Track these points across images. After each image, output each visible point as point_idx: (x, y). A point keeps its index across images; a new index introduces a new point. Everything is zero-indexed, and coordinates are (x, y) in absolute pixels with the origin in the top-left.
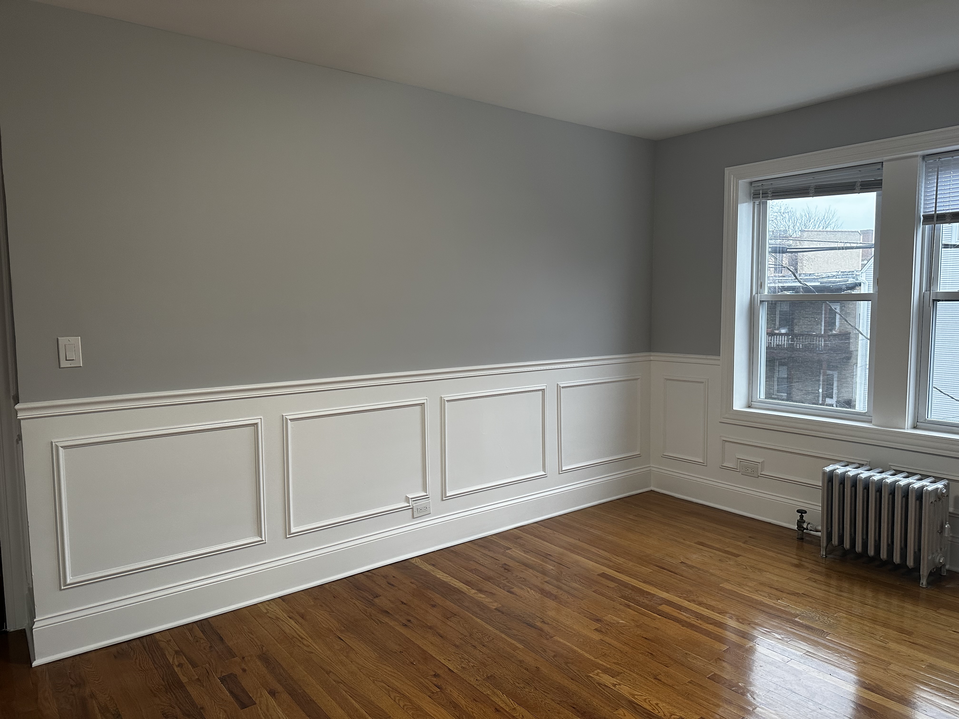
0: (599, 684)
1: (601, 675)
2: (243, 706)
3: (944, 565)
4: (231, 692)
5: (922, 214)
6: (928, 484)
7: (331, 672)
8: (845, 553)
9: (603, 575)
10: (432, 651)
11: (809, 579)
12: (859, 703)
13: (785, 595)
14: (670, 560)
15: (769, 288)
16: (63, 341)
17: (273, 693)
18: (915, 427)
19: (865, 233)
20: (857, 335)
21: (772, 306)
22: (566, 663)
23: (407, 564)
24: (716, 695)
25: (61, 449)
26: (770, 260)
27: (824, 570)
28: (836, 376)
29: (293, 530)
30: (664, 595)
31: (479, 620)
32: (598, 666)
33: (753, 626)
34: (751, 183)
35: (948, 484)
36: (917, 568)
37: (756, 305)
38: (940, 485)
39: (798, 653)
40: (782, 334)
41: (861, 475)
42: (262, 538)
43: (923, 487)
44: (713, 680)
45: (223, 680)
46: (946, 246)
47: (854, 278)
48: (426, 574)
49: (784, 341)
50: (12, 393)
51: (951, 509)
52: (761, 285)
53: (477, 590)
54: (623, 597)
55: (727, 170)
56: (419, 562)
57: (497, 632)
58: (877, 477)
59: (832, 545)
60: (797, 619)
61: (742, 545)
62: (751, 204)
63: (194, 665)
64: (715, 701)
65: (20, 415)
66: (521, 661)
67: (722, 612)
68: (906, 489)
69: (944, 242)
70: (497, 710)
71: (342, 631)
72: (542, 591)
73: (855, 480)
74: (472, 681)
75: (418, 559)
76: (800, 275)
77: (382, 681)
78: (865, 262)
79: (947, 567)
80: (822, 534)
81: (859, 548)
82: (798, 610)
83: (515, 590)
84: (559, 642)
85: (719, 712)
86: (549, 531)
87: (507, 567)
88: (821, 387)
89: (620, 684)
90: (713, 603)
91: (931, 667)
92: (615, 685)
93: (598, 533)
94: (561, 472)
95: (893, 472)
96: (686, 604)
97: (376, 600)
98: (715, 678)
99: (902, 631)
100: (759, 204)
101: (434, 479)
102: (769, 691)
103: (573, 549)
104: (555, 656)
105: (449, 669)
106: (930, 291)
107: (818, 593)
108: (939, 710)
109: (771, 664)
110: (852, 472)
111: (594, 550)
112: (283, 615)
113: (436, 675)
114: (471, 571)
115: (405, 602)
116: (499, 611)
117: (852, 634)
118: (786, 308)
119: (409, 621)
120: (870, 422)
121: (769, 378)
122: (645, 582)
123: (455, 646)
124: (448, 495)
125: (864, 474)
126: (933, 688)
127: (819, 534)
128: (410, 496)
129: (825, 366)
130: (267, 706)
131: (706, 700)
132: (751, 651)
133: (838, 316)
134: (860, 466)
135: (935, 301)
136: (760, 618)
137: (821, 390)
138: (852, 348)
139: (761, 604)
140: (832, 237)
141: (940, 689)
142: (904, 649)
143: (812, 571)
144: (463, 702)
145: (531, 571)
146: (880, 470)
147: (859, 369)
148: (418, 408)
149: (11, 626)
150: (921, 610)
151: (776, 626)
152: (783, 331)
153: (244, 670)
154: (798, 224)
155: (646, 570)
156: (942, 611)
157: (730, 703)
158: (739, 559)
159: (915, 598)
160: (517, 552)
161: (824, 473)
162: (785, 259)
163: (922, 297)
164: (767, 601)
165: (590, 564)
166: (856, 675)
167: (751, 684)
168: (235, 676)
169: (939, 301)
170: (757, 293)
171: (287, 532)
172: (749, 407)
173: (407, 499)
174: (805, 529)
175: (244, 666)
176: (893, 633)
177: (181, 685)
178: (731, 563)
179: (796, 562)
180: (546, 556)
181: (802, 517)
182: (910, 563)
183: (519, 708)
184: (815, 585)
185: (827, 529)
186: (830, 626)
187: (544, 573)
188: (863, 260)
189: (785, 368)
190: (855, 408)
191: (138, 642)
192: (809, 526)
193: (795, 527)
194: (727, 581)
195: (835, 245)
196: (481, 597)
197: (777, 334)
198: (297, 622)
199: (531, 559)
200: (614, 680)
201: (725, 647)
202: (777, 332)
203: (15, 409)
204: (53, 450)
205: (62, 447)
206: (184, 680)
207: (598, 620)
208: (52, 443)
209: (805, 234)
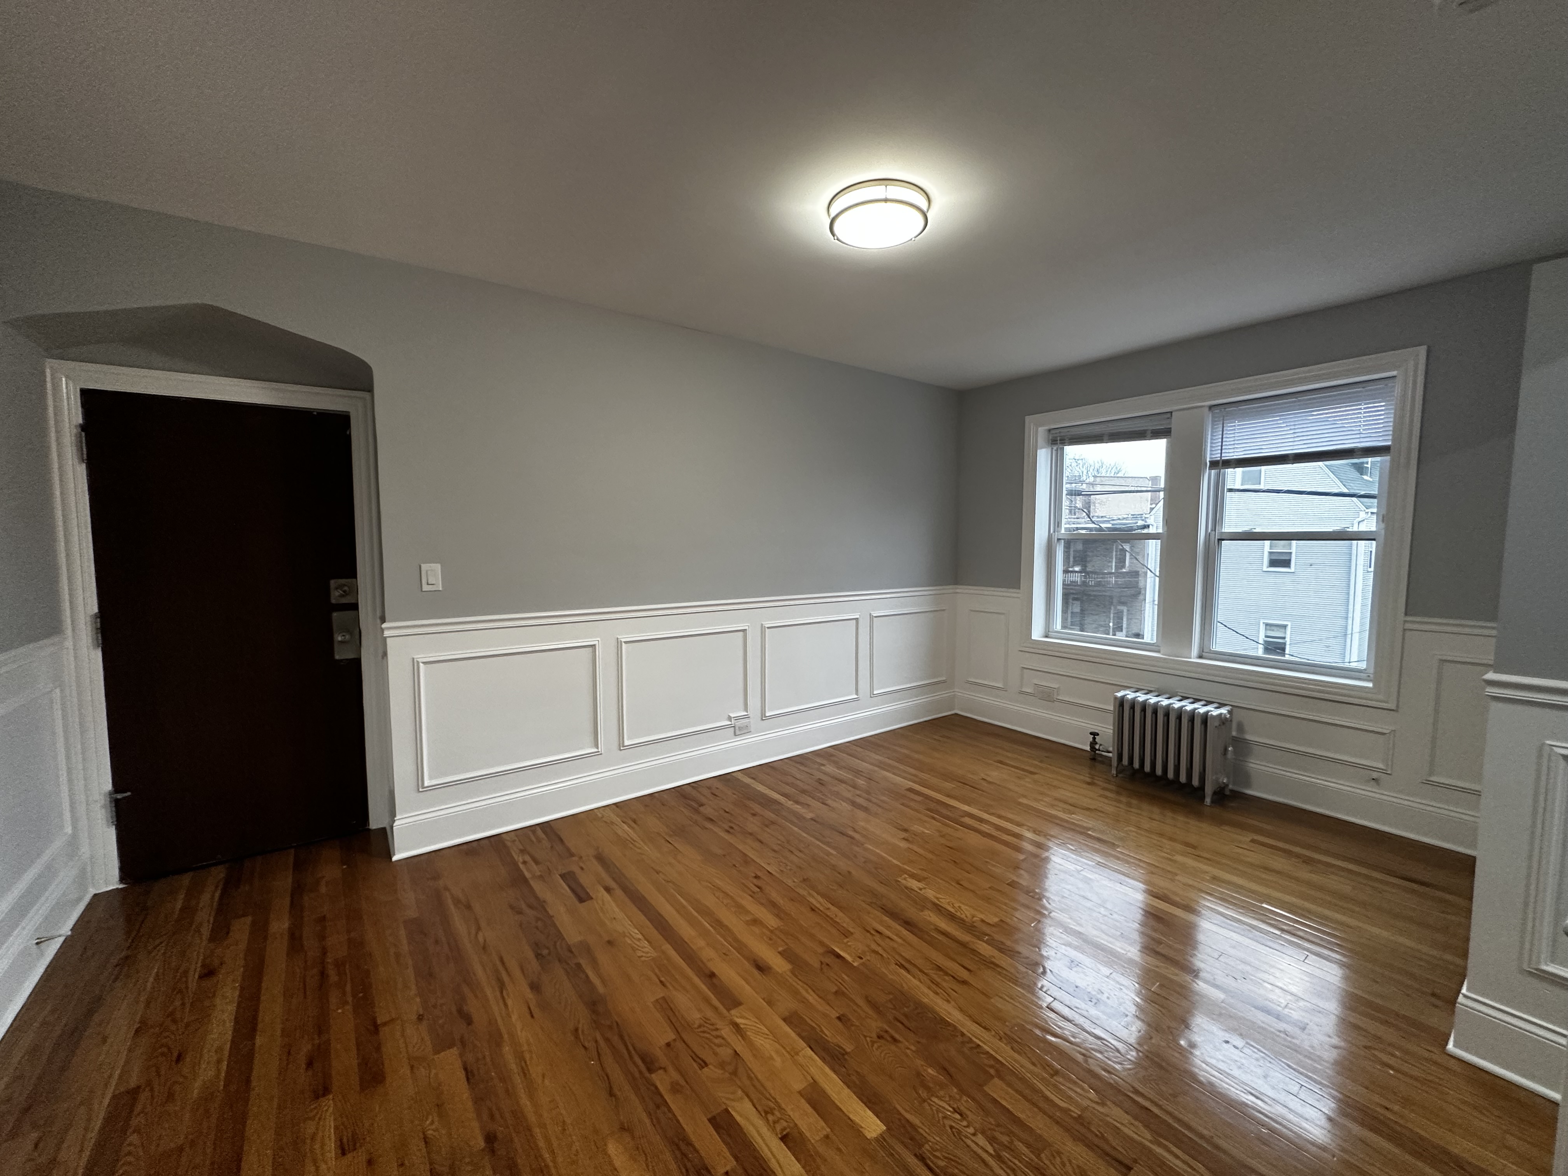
0: (906, 888)
1: (908, 879)
2: (581, 900)
3: (1227, 785)
4: (570, 887)
5: (1208, 460)
6: (1213, 709)
7: (660, 872)
8: (1135, 772)
9: (910, 790)
10: (752, 854)
11: (1101, 796)
12: (1147, 909)
13: (1078, 810)
14: (972, 776)
15: (1065, 528)
16: (424, 567)
17: (608, 890)
18: (1200, 657)
19: (1155, 479)
20: (1146, 573)
21: (1068, 544)
22: (876, 868)
23: (728, 777)
24: (1014, 900)
25: (421, 665)
26: (1065, 503)
27: (1114, 788)
28: (1125, 611)
29: (627, 743)
30: (966, 808)
31: (796, 829)
32: (905, 872)
33: (1049, 837)
34: (1049, 430)
35: (1232, 709)
36: (1202, 788)
37: (1053, 543)
38: (1224, 711)
39: (1090, 863)
40: (1076, 572)
41: (1150, 701)
42: (598, 748)
43: (1208, 712)
44: (1011, 886)
45: (563, 876)
46: (1230, 490)
47: (1143, 520)
48: (747, 786)
49: (1077, 578)
50: (378, 614)
51: (1234, 734)
52: (1058, 524)
53: (794, 801)
54: (928, 810)
55: (1028, 419)
56: (740, 776)
57: (813, 839)
58: (1165, 702)
59: (1122, 765)
60: (1090, 832)
61: (1039, 764)
62: (1049, 450)
63: (537, 862)
64: (1012, 904)
65: (387, 633)
66: (833, 866)
67: (1019, 825)
68: (1192, 715)
69: (1228, 487)
70: (813, 910)
71: (670, 836)
72: (853, 803)
73: (1144, 706)
74: (790, 883)
75: (739, 773)
76: (1093, 517)
77: (707, 881)
78: (1154, 506)
79: (1231, 787)
80: (1113, 755)
81: (1147, 768)
82: (1090, 823)
83: (829, 802)
84: (870, 849)
85: (1017, 916)
86: (859, 749)
87: (821, 782)
88: (1112, 621)
89: (925, 888)
90: (1010, 816)
91: (1215, 879)
92: (921, 889)
93: (906, 751)
94: (872, 696)
95: (1180, 698)
96: (986, 816)
97: (701, 809)
98: (1013, 884)
99: (1187, 844)
100: (1057, 450)
101: (754, 702)
102: (1063, 897)
103: (881, 766)
104: (865, 862)
105: (769, 872)
106: (1215, 531)
107: (1110, 809)
108: (1222, 918)
109: (1065, 872)
110: (1141, 697)
111: (902, 767)
112: (617, 820)
113: (757, 877)
114: (787, 784)
115: (727, 810)
116: (815, 821)
117: (1140, 846)
118: (1080, 547)
119: (732, 828)
120: (1158, 652)
121: (1064, 611)
122: (948, 796)
123: (774, 851)
124: (767, 715)
125: (1153, 700)
126: (1216, 897)
127: (1110, 755)
128: (732, 715)
129: (1115, 601)
130: (603, 901)
131: (1006, 904)
132: (1047, 860)
133: (1128, 555)
134: (1149, 692)
135: (1220, 540)
136: (1055, 831)
137: (1111, 624)
138: (1141, 584)
139: (1056, 817)
140: (1122, 482)
141: (1223, 899)
142: (1190, 862)
143: (1104, 789)
144: (782, 902)
145: (844, 785)
146: (1168, 696)
147: (1147, 605)
148: (741, 633)
149: (375, 823)
150: (1205, 826)
151: (1070, 838)
152: (1077, 569)
153: (582, 868)
154: (1091, 470)
155: (948, 785)
156: (1226, 828)
157: (1027, 907)
158: (1036, 777)
159: (1199, 815)
160: (830, 768)
161: (1116, 698)
162: (1079, 502)
163: (1208, 536)
164: (1061, 814)
165: (898, 779)
166: (1144, 884)
167: (1046, 890)
168: (574, 873)
169: (1223, 540)
170: (1054, 532)
171: (621, 746)
172: (1046, 637)
173: (730, 718)
174: (1097, 750)
175: (582, 865)
176: (1179, 846)
177: (526, 881)
178: (1027, 780)
179: (1088, 780)
180: (858, 773)
181: (1094, 739)
182: (1196, 782)
183: (832, 908)
184: (1106, 801)
185: (1118, 750)
186: (1121, 839)
187: (855, 787)
188: (1151, 504)
189: (1078, 603)
190: (1143, 638)
191: (486, 841)
192: (1101, 747)
193: (1088, 748)
194: (1025, 796)
195: (1127, 489)
196: (797, 808)
197: (1072, 572)
198: (630, 826)
199: (843, 774)
200: (920, 885)
201: (1021, 857)
202: (1070, 569)
203: (381, 628)
204: (415, 665)
205: (423, 663)
206: (527, 875)
207: (906, 830)
208: (413, 659)
209: (1098, 479)
